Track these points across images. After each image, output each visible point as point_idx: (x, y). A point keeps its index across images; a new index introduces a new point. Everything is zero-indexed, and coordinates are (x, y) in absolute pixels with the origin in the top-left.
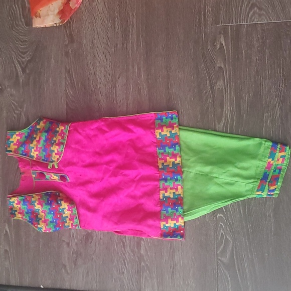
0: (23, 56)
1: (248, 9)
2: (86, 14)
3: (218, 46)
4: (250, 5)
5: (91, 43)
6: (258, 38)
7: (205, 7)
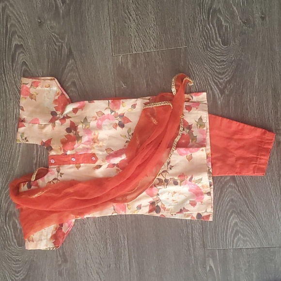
0: (16, 275)
1: (233, 235)
2: (77, 236)
3: (208, 268)
4: (234, 231)
5: (84, 263)
6: (245, 262)
7: (192, 232)
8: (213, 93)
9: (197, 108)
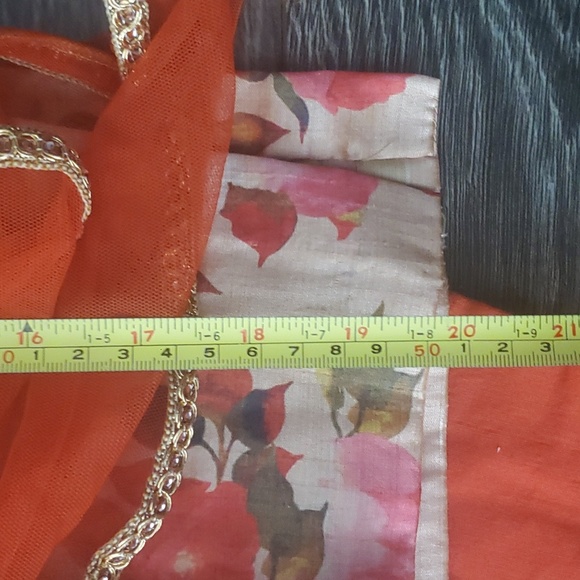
8: (495, 82)
9: (345, 230)
